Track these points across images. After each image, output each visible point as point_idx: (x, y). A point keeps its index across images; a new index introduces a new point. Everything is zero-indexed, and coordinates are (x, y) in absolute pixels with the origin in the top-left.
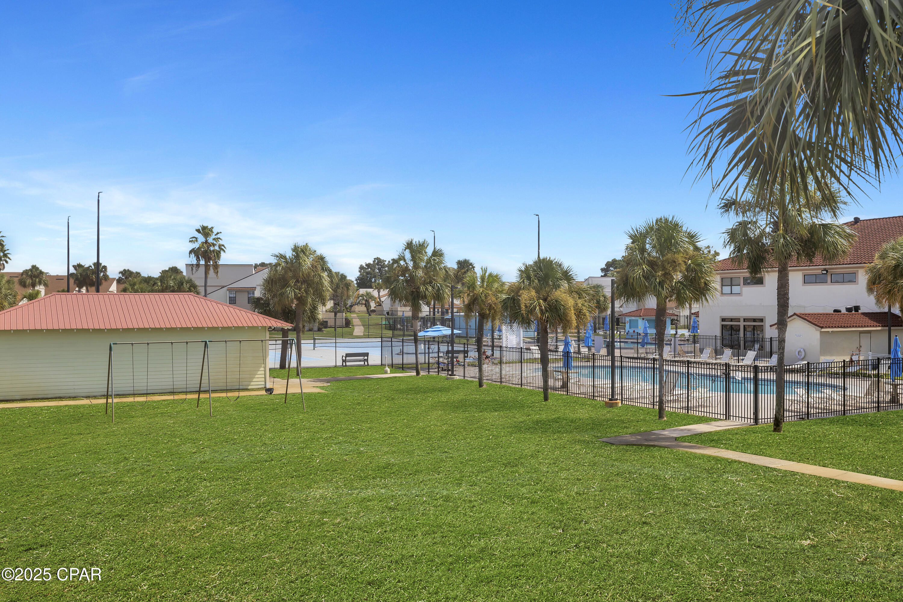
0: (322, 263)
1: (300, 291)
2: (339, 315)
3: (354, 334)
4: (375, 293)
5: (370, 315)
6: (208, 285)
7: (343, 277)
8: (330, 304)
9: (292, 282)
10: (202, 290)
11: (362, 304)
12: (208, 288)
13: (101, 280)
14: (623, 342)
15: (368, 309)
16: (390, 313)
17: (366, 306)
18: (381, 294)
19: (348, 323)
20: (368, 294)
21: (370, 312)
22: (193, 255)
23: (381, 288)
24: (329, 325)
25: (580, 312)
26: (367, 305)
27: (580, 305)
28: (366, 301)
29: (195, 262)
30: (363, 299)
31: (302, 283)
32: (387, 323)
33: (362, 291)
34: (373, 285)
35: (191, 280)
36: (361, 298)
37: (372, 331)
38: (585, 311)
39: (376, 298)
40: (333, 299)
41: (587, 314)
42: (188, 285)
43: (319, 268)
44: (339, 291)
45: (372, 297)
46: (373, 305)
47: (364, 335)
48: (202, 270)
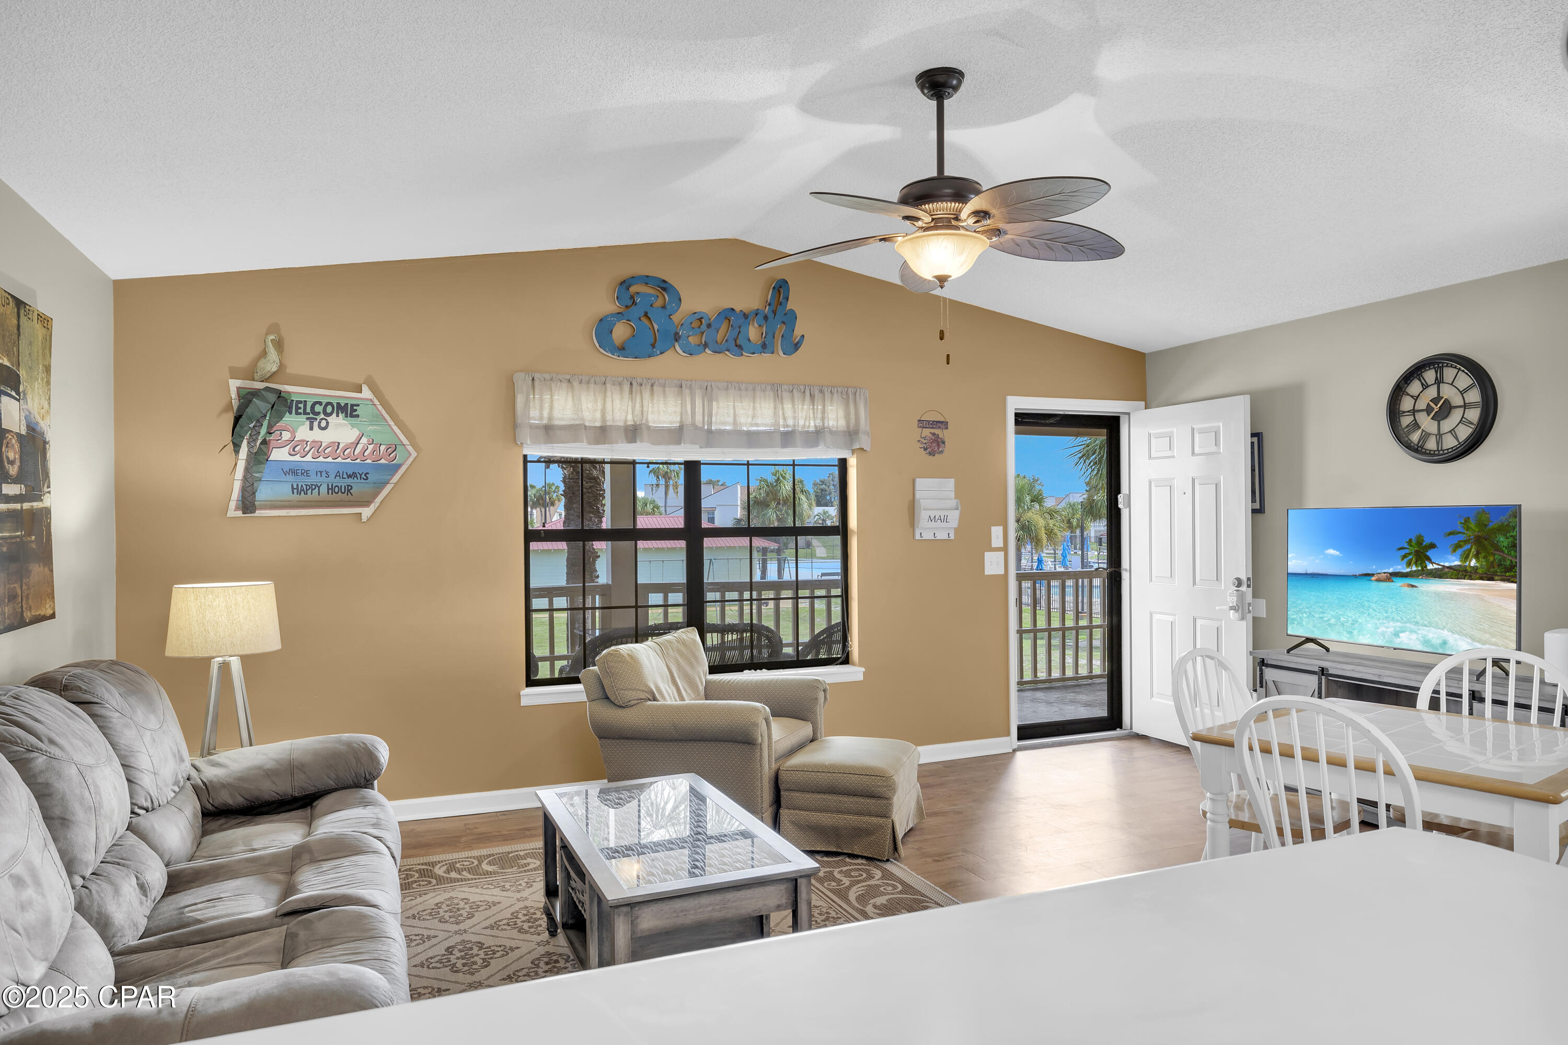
0: (801, 486)
1: (781, 512)
6: (668, 505)
9: (773, 504)
10: (662, 509)
12: (667, 509)
13: (554, 501)
14: (1101, 563)
20: (825, 513)
22: (652, 475)
25: (1051, 532)
27: (1052, 525)
29: (655, 482)
31: (783, 505)
35: (654, 501)
36: (817, 517)
38: (1056, 530)
41: (1058, 534)
42: (652, 507)
47: (828, 556)
48: (662, 489)
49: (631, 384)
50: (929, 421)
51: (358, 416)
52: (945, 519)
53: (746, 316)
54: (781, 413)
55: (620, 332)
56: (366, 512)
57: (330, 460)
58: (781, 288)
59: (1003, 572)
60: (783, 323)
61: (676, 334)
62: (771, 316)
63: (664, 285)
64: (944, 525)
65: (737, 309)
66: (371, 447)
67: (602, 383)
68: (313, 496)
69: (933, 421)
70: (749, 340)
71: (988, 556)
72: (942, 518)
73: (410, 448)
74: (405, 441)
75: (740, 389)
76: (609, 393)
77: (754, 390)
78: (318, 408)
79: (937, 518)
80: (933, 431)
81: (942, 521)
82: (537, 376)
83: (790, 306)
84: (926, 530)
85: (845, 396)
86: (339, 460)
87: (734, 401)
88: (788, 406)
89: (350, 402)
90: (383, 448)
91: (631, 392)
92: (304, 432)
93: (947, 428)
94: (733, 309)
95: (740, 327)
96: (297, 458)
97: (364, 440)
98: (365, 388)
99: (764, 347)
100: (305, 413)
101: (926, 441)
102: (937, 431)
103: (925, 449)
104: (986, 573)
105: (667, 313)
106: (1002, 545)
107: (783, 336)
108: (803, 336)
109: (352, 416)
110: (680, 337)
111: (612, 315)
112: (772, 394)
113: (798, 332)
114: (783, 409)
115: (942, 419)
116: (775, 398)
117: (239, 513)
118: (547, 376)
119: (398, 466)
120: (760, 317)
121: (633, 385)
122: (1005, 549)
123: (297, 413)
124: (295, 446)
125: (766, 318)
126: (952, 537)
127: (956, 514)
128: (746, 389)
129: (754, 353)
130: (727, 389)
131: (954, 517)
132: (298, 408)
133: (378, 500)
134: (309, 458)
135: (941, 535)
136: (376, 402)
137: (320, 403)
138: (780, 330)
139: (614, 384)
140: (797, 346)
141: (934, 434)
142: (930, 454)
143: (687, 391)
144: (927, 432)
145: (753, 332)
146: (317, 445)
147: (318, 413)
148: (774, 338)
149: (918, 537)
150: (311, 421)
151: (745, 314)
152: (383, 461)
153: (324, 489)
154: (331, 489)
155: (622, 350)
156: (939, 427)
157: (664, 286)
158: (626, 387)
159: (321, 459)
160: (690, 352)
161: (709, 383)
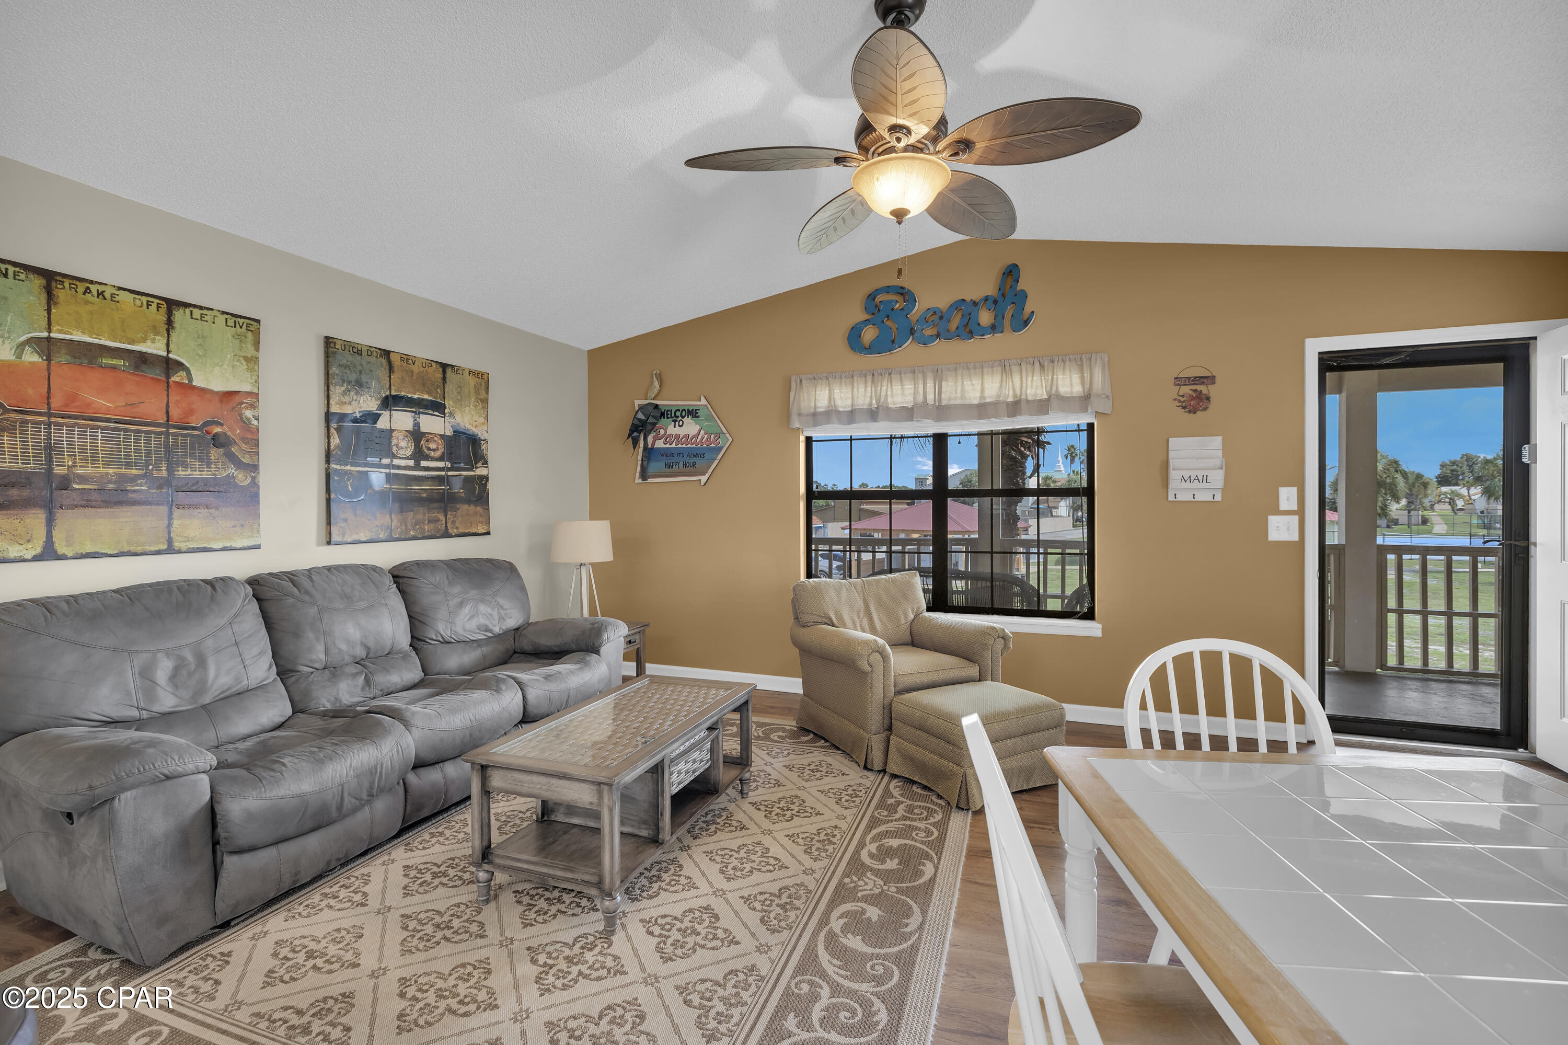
0: (1396, 466)
2: (1412, 513)
3: (1434, 532)
4: (1464, 491)
5: (1456, 513)
7: (1419, 476)
8: (1404, 502)
11: (1444, 502)
15: (1453, 508)
16: (1485, 512)
17: (1450, 504)
18: (1471, 492)
19: (1425, 521)
20: (1453, 492)
21: (1455, 511)
23: (1472, 486)
24: (1400, 522)
26: (1452, 503)
28: (1451, 499)
30: (1446, 497)
32: (1480, 521)
33: (1444, 489)
34: (1460, 482)
36: (1442, 496)
37: (1458, 529)
39: (1465, 496)
40: (1406, 498)
43: (1392, 470)
44: (1415, 490)
45: (1460, 496)
46: (1460, 503)
49: (873, 375)
50: (1189, 378)
51: (698, 417)
52: (1205, 479)
53: (975, 303)
54: (1011, 386)
55: (869, 334)
56: (704, 479)
57: (684, 446)
58: (1011, 273)
59: (1295, 537)
60: (1013, 303)
61: (912, 329)
62: (1000, 299)
63: (902, 291)
64: (1205, 485)
65: (968, 299)
66: (706, 436)
67: (850, 376)
68: (675, 469)
69: (1195, 378)
70: (979, 324)
71: (1273, 520)
72: (1201, 478)
73: (728, 435)
74: (725, 431)
75: (968, 369)
76: (855, 384)
77: (982, 368)
78: (678, 414)
79: (1192, 478)
80: (1194, 387)
81: (1201, 481)
82: (803, 377)
83: (1020, 286)
84: (1180, 491)
85: (1080, 363)
86: (689, 445)
87: (962, 379)
88: (1017, 379)
89: (695, 408)
90: (712, 436)
91: (873, 382)
92: (672, 430)
93: (1214, 383)
94: (964, 300)
95: (970, 314)
96: (668, 446)
97: (702, 432)
98: (703, 398)
99: (993, 328)
100: (672, 417)
101: (1185, 399)
102: (1199, 388)
103: (1184, 408)
104: (1270, 539)
105: (905, 313)
106: (1295, 508)
107: (1012, 316)
108: (1033, 312)
109: (696, 417)
110: (915, 331)
111: (861, 323)
112: (1000, 368)
113: (1028, 309)
114: (1012, 382)
115: (1208, 374)
116: (1002, 372)
117: (640, 481)
118: (811, 376)
119: (721, 448)
120: (990, 302)
121: (874, 376)
122: (1300, 512)
123: (668, 418)
124: (667, 437)
125: (995, 302)
126: (1218, 498)
127: (1220, 474)
128: (975, 368)
129: (983, 335)
130: (956, 369)
131: (1217, 478)
132: (668, 414)
133: (710, 471)
134: (673, 446)
135: (1200, 497)
136: (709, 406)
137: (679, 410)
138: (1009, 311)
139: (860, 377)
140: (1026, 323)
141: (1195, 391)
142: (1190, 412)
143: (920, 376)
144: (1186, 390)
145: (985, 317)
146: (677, 436)
147: (678, 417)
148: (1003, 318)
149: (1171, 498)
150: (675, 421)
151: (974, 302)
152: (712, 445)
153: (681, 464)
154: (685, 465)
155: (870, 349)
156: (1203, 383)
157: (903, 293)
158: (869, 378)
159: (680, 446)
160: (925, 342)
161: (939, 367)
